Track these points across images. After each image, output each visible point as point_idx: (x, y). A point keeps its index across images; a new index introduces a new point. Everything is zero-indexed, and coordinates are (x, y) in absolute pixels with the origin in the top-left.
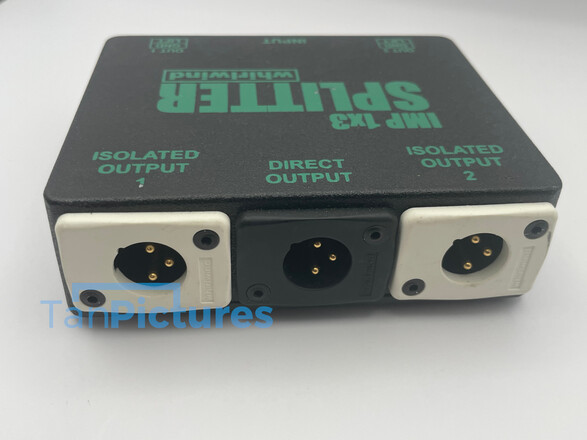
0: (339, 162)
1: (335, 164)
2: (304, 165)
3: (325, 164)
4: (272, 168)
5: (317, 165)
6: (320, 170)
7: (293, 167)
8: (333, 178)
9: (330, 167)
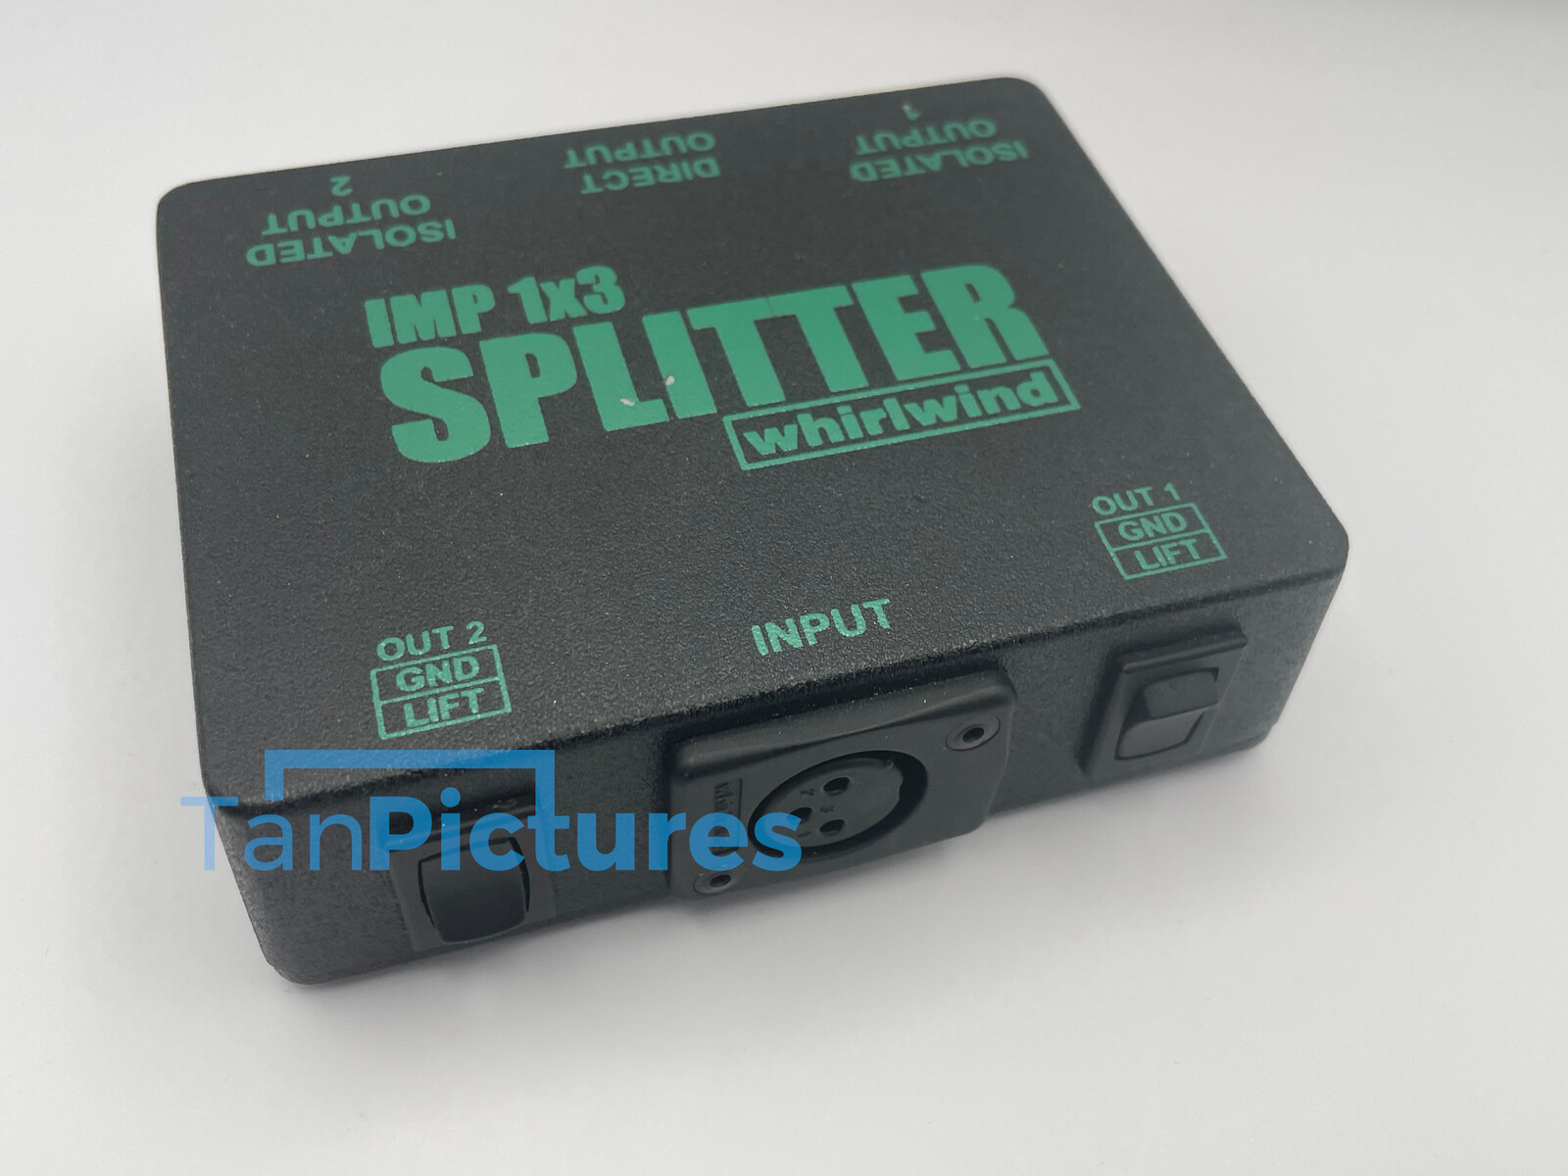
0: (590, 186)
1: (598, 181)
2: (655, 173)
3: (615, 179)
4: (711, 162)
5: (630, 175)
6: (623, 166)
7: (674, 166)
8: (598, 154)
9: (607, 175)
